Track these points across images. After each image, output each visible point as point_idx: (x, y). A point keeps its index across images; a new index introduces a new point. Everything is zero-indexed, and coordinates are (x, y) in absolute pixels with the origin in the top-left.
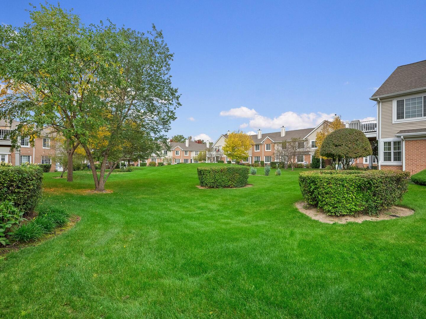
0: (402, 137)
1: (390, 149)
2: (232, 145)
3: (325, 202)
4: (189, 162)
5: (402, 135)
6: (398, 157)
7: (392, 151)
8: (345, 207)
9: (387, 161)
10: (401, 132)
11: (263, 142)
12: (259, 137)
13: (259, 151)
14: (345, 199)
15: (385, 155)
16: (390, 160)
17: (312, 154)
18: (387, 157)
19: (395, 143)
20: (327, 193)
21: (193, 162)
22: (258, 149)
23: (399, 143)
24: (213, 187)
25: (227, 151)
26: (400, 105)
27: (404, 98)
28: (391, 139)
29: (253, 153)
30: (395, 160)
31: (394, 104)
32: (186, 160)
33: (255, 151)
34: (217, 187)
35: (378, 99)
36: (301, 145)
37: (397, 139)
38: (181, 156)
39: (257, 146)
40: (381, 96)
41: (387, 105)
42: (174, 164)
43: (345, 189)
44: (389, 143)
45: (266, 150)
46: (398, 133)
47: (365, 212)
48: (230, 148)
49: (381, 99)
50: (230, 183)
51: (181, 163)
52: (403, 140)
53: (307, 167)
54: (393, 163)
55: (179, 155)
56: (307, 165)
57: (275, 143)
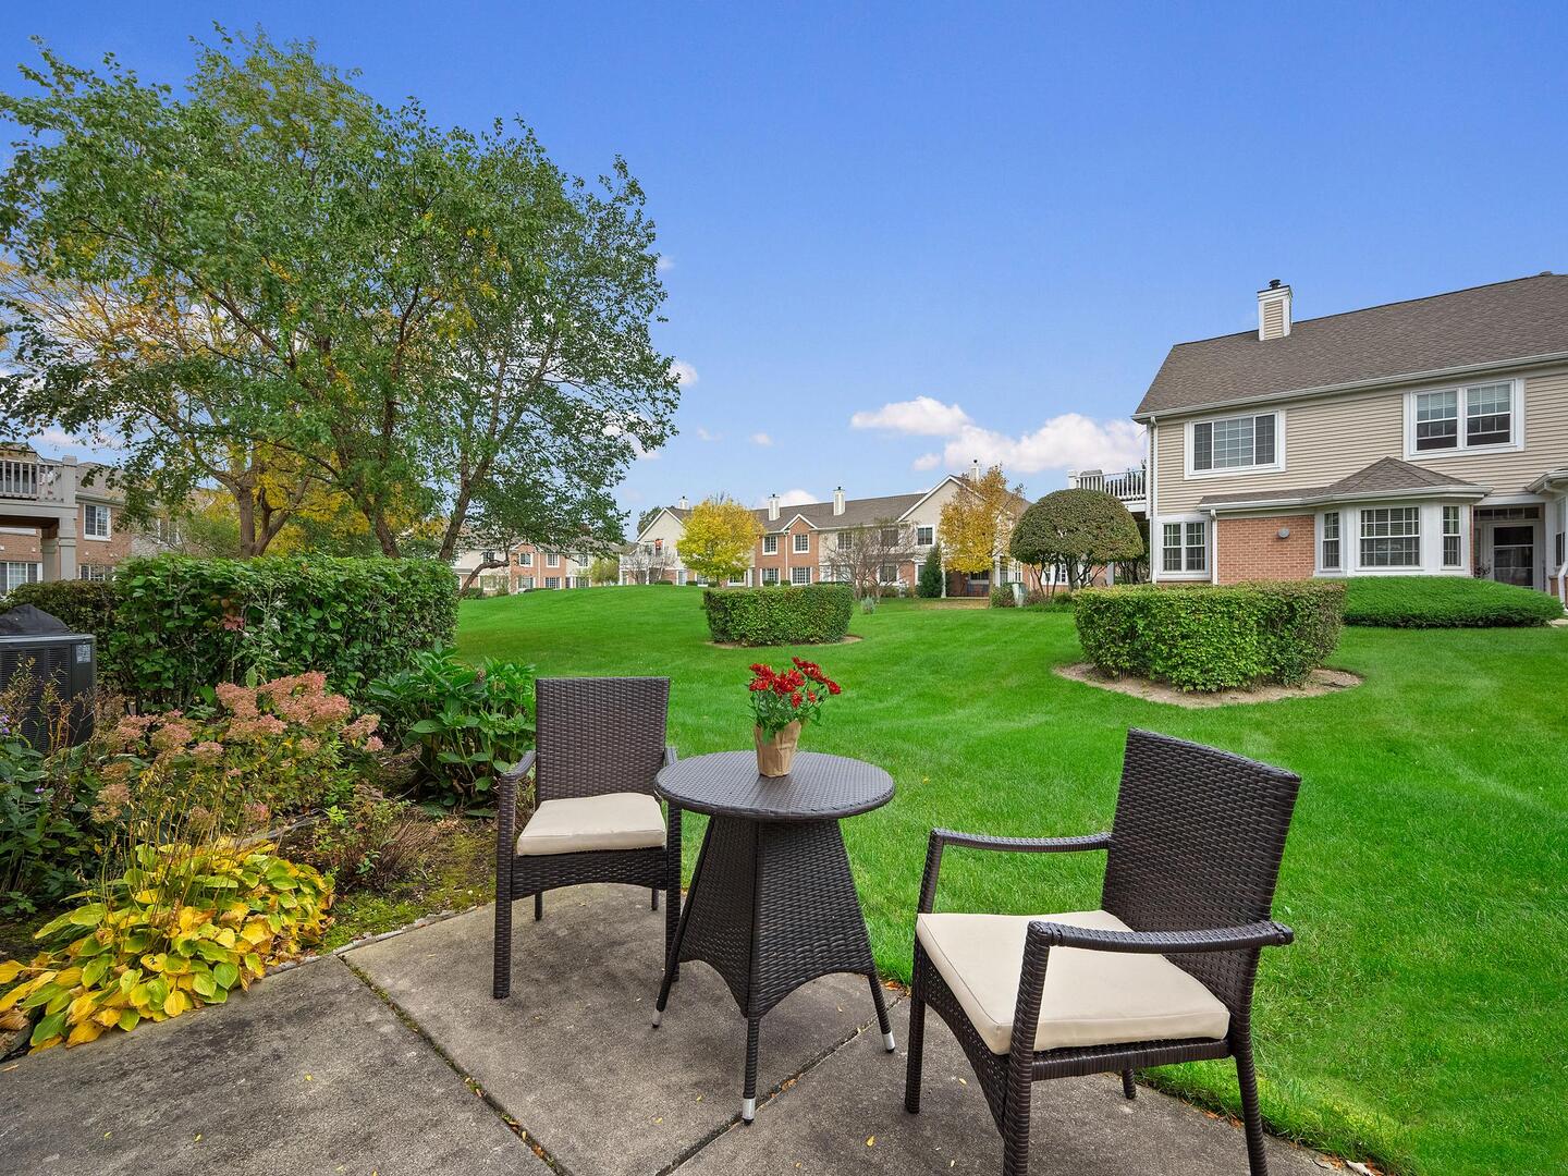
0: (1213, 512)
1: (1177, 541)
2: (707, 536)
3: (1181, 657)
4: (561, 586)
5: (1213, 508)
6: (1197, 560)
7: (1184, 545)
8: (1233, 669)
9: (1171, 569)
10: (1206, 499)
11: (788, 529)
12: (774, 516)
13: (776, 553)
14: (1235, 650)
15: (1165, 556)
16: (1178, 567)
17: (920, 561)
18: (1172, 561)
19: (1190, 526)
20: (1184, 637)
21: (571, 586)
22: (774, 549)
23: (1200, 525)
24: (764, 644)
25: (691, 553)
26: (1203, 435)
27: (1212, 420)
28: (1182, 518)
29: (759, 558)
30: (1191, 566)
31: (1189, 432)
32: (552, 582)
33: (764, 554)
34: (774, 644)
35: (1153, 419)
36: (890, 537)
37: (1195, 517)
38: (535, 568)
39: (770, 541)
40: (1160, 413)
41: (1171, 434)
42: (516, 593)
43: (1236, 624)
44: (1177, 527)
45: (795, 552)
46: (1202, 502)
47: (1276, 680)
48: (701, 543)
49: (1159, 419)
50: (810, 630)
51: (537, 589)
52: (1212, 519)
53: (908, 594)
54: (1185, 574)
55: (532, 566)
56: (908, 589)
57: (820, 532)
